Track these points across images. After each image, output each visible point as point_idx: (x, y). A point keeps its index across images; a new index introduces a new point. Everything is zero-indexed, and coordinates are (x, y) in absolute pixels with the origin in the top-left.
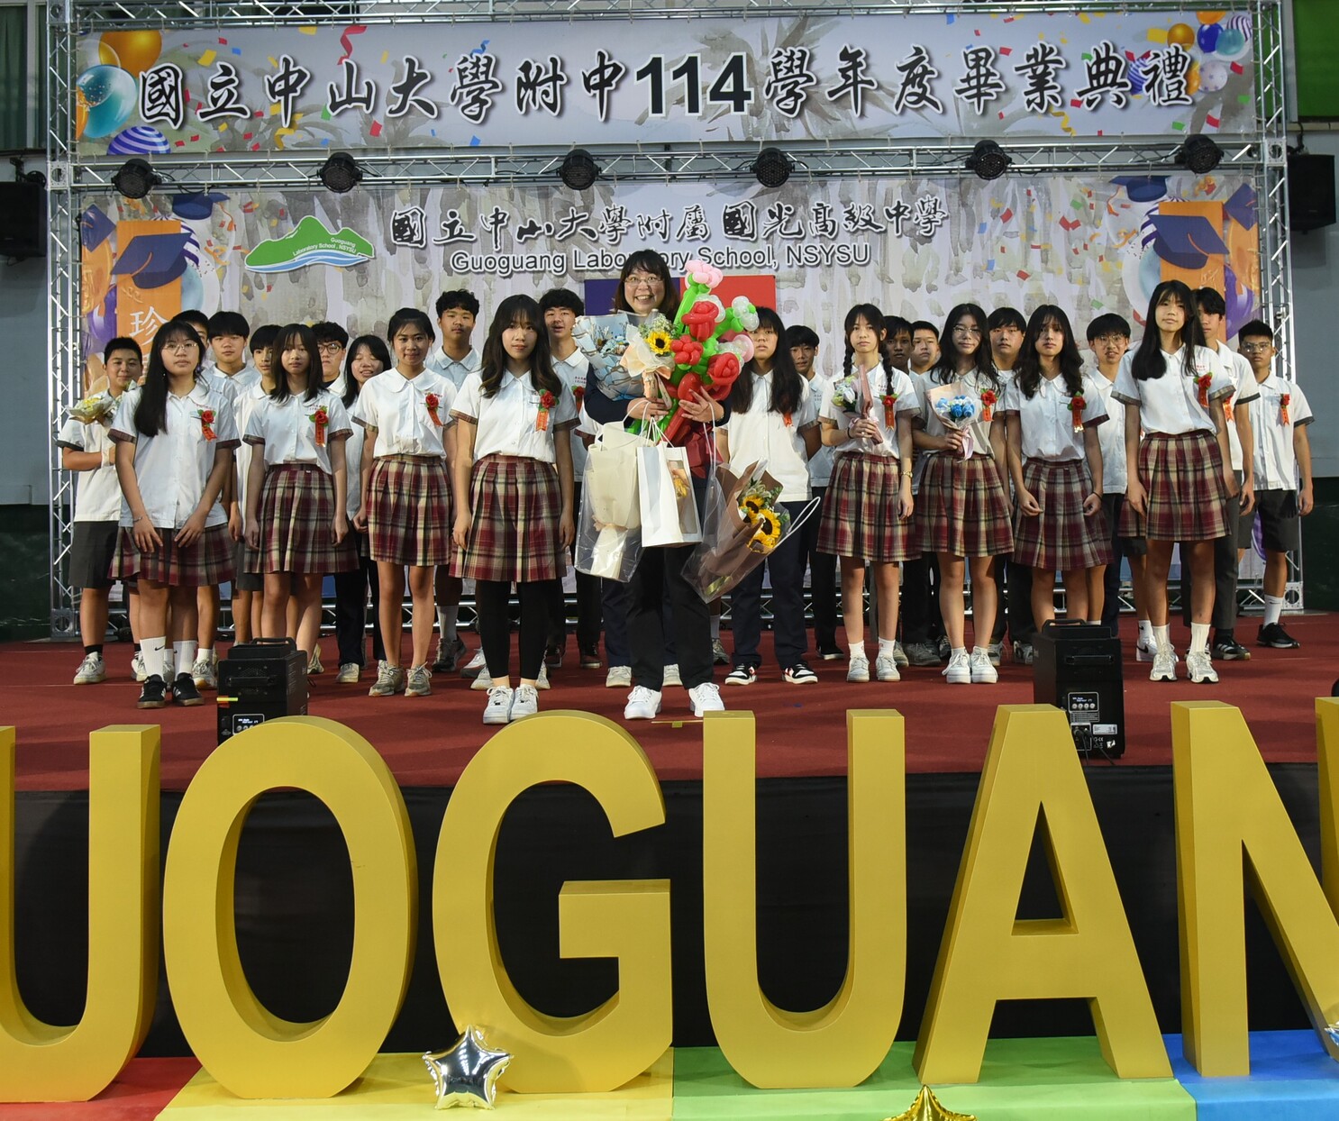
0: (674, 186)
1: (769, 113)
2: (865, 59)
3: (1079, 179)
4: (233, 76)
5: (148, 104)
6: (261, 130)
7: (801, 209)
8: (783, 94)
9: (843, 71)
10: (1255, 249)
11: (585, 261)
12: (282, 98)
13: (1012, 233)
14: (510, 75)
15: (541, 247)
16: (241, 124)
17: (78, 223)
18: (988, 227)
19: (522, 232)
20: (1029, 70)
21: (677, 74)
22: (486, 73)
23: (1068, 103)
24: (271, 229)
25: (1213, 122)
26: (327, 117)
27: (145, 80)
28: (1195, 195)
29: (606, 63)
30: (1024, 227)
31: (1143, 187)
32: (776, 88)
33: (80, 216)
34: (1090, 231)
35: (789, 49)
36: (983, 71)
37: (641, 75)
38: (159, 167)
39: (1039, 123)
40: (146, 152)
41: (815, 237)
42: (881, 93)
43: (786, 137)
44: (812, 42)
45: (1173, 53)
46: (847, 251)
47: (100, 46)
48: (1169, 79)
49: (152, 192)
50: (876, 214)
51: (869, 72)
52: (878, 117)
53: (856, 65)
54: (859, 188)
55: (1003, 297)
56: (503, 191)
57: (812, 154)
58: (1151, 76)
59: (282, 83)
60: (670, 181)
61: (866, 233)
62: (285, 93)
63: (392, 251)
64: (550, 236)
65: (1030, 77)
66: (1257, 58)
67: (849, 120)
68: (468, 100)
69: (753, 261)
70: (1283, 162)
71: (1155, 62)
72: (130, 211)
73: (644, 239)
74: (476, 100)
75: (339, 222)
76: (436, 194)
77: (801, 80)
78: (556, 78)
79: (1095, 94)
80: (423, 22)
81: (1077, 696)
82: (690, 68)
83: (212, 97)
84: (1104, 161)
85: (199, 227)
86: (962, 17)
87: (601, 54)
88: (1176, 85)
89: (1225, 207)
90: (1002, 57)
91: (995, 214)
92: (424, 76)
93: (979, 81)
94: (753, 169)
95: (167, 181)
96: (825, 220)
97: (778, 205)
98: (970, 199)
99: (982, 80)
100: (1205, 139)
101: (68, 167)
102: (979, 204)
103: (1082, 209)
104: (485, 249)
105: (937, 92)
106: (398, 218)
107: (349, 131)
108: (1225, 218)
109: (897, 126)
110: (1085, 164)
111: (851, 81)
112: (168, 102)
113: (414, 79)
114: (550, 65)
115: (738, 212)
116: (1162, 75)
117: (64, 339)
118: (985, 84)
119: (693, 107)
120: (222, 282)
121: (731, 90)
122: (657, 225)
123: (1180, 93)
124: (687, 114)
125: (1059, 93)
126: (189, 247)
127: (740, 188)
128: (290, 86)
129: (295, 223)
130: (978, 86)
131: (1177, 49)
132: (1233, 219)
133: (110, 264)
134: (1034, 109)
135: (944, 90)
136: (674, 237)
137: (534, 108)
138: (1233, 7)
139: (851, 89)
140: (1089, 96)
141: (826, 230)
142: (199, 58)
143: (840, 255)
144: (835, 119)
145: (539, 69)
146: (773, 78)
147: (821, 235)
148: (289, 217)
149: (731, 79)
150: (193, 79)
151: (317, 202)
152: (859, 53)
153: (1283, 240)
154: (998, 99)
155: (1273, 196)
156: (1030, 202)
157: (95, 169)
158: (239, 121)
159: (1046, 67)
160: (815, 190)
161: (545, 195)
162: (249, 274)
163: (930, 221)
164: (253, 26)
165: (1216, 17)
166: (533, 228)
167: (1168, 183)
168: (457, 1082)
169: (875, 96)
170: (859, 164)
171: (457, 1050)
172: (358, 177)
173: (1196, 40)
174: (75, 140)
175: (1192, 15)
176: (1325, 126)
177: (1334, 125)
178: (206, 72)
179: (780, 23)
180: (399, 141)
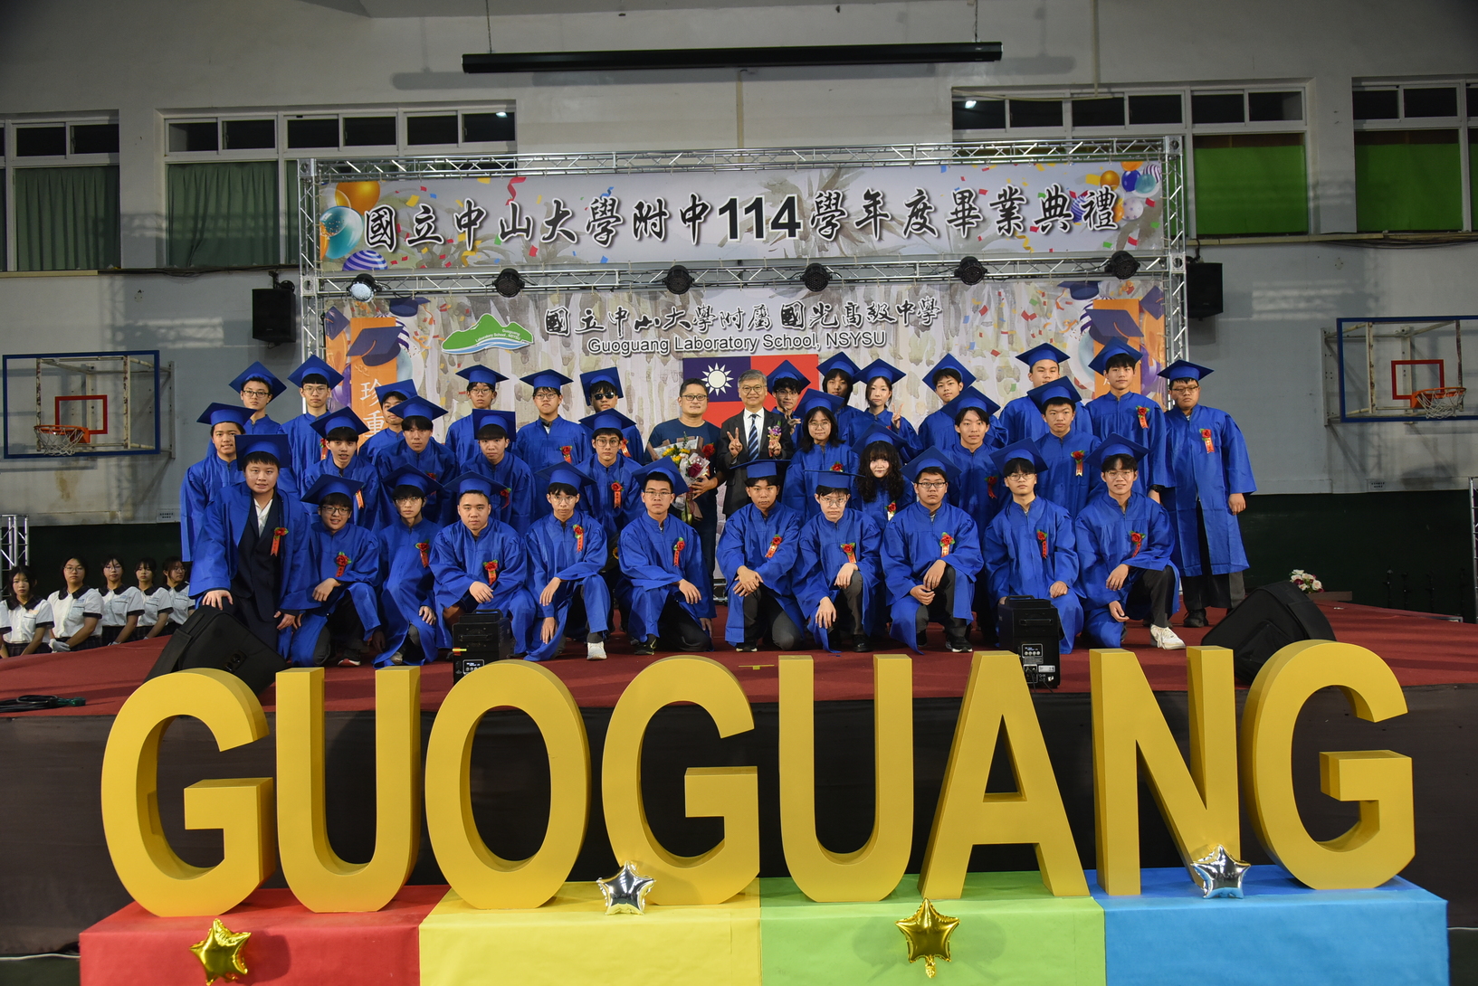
0: (746, 291)
1: (813, 237)
2: (882, 198)
3: (1036, 284)
4: (431, 214)
5: (371, 235)
6: (451, 252)
7: (836, 307)
8: (823, 224)
9: (867, 207)
10: (1162, 333)
11: (683, 344)
12: (466, 229)
13: (987, 323)
14: (629, 211)
15: (651, 335)
16: (438, 248)
17: (323, 319)
18: (970, 319)
19: (638, 324)
20: (1000, 205)
21: (748, 211)
22: (612, 210)
23: (1028, 229)
24: (460, 323)
25: (1133, 242)
26: (498, 242)
27: (368, 217)
28: (1119, 295)
29: (697, 202)
30: (996, 318)
31: (1081, 289)
32: (818, 220)
33: (324, 314)
34: (1043, 321)
35: (827, 192)
36: (967, 206)
37: (722, 211)
38: (379, 279)
39: (1007, 243)
40: (370, 268)
41: (846, 327)
42: (894, 222)
43: (826, 255)
44: (844, 187)
45: (1104, 192)
46: (869, 337)
47: (336, 192)
48: (1101, 211)
50: (890, 310)
51: (884, 209)
52: (892, 240)
53: (876, 203)
54: (878, 292)
55: (981, 369)
56: (624, 295)
57: (844, 267)
60: (743, 287)
61: (883, 324)
62: (468, 225)
63: (546, 339)
64: (658, 327)
65: (1001, 211)
66: (1165, 195)
67: (871, 242)
68: (599, 230)
69: (802, 344)
70: (1183, 270)
71: (1091, 199)
72: (359, 310)
73: (725, 329)
74: (604, 230)
75: (508, 318)
76: (577, 298)
77: (836, 214)
78: (661, 214)
79: (1047, 223)
80: (567, 173)
81: (1028, 646)
82: (757, 206)
83: (417, 229)
84: (1054, 271)
85: (409, 322)
86: (952, 167)
87: (693, 196)
88: (1106, 216)
89: (1142, 304)
90: (981, 196)
91: (975, 309)
92: (567, 213)
93: (964, 214)
94: (803, 279)
95: (385, 289)
96: (854, 315)
97: (820, 304)
98: (958, 298)
99: (967, 213)
100: (1126, 254)
101: (315, 280)
102: (964, 302)
103: (1038, 305)
104: (612, 336)
105: (934, 222)
106: (550, 314)
107: (514, 253)
108: (1141, 311)
109: (905, 246)
110: (1040, 273)
111: (872, 214)
112: (385, 233)
113: (561, 215)
114: (657, 204)
115: (792, 309)
116: (1096, 208)
118: (969, 216)
119: (759, 234)
120: (425, 362)
121: (787, 221)
122: (734, 319)
123: (1109, 221)
124: (755, 239)
125: (1021, 222)
126: (402, 336)
127: (793, 292)
128: (472, 220)
129: (477, 318)
130: (964, 217)
131: (1107, 189)
132: (1147, 312)
133: (346, 348)
134: (1003, 233)
135: (939, 220)
136: (746, 328)
137: (646, 235)
138: (1148, 158)
139: (872, 220)
140: (1043, 224)
141: (854, 322)
142: (407, 200)
143: (864, 339)
144: (861, 242)
145: (649, 207)
146: (816, 213)
147: (851, 326)
148: (473, 315)
149: (786, 213)
150: (403, 216)
151: (492, 303)
152: (878, 194)
153: (1183, 326)
154: (978, 226)
155: (1176, 294)
156: (1000, 301)
157: (333, 281)
158: (436, 246)
159: (1013, 203)
160: (847, 293)
161: (654, 298)
162: (444, 355)
163: (929, 315)
164: (445, 178)
165: (1135, 166)
166: (646, 321)
167: (1100, 286)
168: (620, 897)
169: (890, 226)
170: (878, 274)
171: (619, 877)
172: (521, 286)
173: (1121, 183)
174: (318, 259)
175: (1118, 164)
176: (1215, 242)
177: (1223, 241)
178: (412, 211)
179: (821, 172)
180: (550, 260)
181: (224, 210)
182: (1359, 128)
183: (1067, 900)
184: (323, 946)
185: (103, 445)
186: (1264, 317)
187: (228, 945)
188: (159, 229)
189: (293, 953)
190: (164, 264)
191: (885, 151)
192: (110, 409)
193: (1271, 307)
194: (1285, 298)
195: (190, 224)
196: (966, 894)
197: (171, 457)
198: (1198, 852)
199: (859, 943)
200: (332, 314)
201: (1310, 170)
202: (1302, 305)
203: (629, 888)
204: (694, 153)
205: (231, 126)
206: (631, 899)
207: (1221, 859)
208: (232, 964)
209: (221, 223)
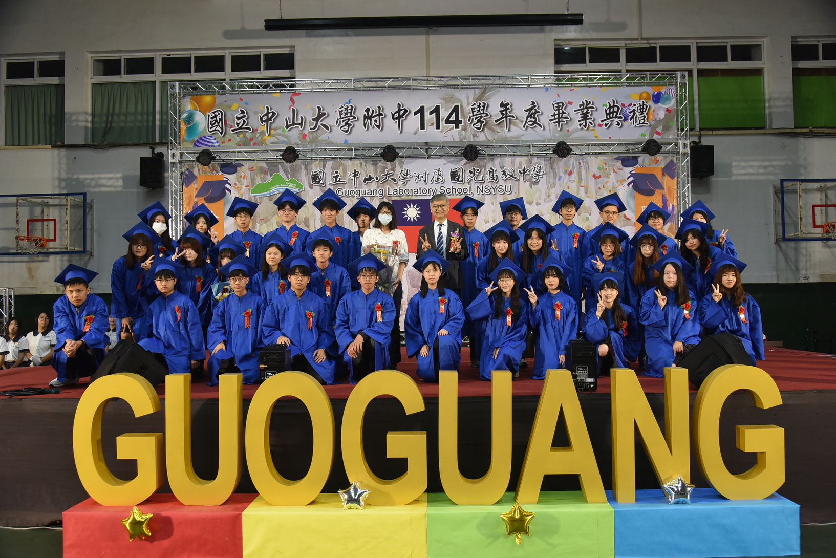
0: (429, 160)
1: (470, 129)
2: (511, 106)
3: (601, 158)
4: (245, 114)
5: (210, 126)
6: (257, 137)
7: (483, 170)
8: (476, 121)
9: (501, 112)
10: (675, 188)
11: (392, 192)
12: (266, 123)
13: (572, 180)
14: (361, 113)
15: (373, 186)
16: (249, 134)
17: (181, 175)
18: (562, 178)
19: (365, 180)
20: (580, 111)
21: (431, 113)
22: (351, 113)
23: (597, 125)
24: (261, 178)
25: (658, 133)
26: (284, 131)
27: (209, 116)
28: (650, 165)
29: (401, 108)
30: (577, 178)
31: (628, 161)
32: (473, 119)
33: (182, 173)
34: (605, 180)
35: (478, 102)
36: (561, 111)
37: (416, 113)
38: (214, 152)
39: (584, 133)
40: (209, 146)
41: (489, 182)
42: (517, 121)
43: (477, 139)
44: (488, 99)
45: (642, 104)
46: (502, 188)
47: (190, 102)
48: (640, 115)
49: (212, 163)
50: (515, 172)
51: (512, 113)
52: (516, 131)
53: (507, 109)
54: (508, 161)
56: (357, 162)
57: (488, 147)
58: (632, 114)
59: (266, 117)
60: (428, 158)
61: (510, 180)
62: (267, 121)
63: (311, 188)
64: (377, 182)
65: (581, 114)
66: (677, 106)
67: (504, 132)
68: (343, 124)
69: (462, 192)
70: (688, 150)
71: (634, 108)
72: (203, 171)
73: (417, 183)
74: (346, 124)
75: (289, 175)
76: (330, 164)
77: (483, 115)
78: (380, 114)
79: (608, 122)
80: (324, 91)
82: (437, 110)
83: (237, 123)
84: (612, 150)
85: (231, 178)
86: (552, 88)
87: (399, 104)
88: (643, 118)
89: (663, 170)
90: (569, 105)
91: (565, 172)
92: (325, 114)
93: (559, 116)
94: (463, 153)
95: (218, 158)
96: (493, 175)
97: (474, 168)
98: (555, 166)
100: (654, 141)
101: (177, 153)
102: (559, 168)
103: (602, 170)
104: (350, 187)
105: (541, 121)
106: (314, 173)
107: (293, 138)
108: (663, 174)
109: (524, 135)
110: (604, 151)
111: (505, 116)
112: (218, 125)
113: (321, 115)
114: (378, 109)
115: (456, 171)
116: (637, 113)
117: (176, 224)
118: (562, 117)
119: (438, 127)
121: (454, 119)
122: (422, 177)
123: (644, 121)
124: (435, 130)
125: (592, 121)
126: (227, 186)
127: (457, 161)
128: (269, 118)
129: (271, 176)
130: (559, 118)
132: (666, 175)
133: (195, 193)
134: (582, 128)
135: (544, 119)
136: (430, 182)
137: (371, 127)
138: (667, 84)
139: (505, 119)
140: (605, 122)
141: (493, 179)
142: (231, 107)
143: (499, 190)
144: (498, 132)
145: (373, 111)
146: (471, 115)
147: (491, 181)
148: (269, 173)
149: (454, 115)
150: (228, 115)
151: (280, 167)
152: (508, 104)
153: (688, 183)
154: (567, 123)
155: (684, 164)
156: (580, 167)
157: (187, 153)
158: (248, 133)
159: (588, 110)
160: (489, 162)
161: (375, 164)
162: (252, 197)
163: (538, 175)
164: (253, 93)
165: (660, 89)
166: (370, 178)
167: (639, 159)
168: (350, 500)
169: (515, 122)
170: (507, 151)
171: (350, 489)
172: (297, 156)
173: (651, 99)
174: (180, 141)
175: (650, 88)
176: (710, 132)
177: (715, 132)
178: (234, 113)
179: (475, 90)
180: (314, 141)
181: (124, 110)
182: (795, 66)
183: (595, 505)
184: (190, 522)
185: (54, 248)
186: (739, 178)
187: (141, 520)
188: (87, 121)
189: (175, 526)
190: (89, 142)
191: (513, 79)
192: (58, 227)
193: (743, 172)
194: (751, 167)
195: (105, 118)
196: (539, 502)
197: (91, 255)
198: (668, 479)
199: (480, 526)
200: (187, 173)
201: (767, 91)
202: (761, 171)
203: (355, 496)
204: (400, 79)
205: (129, 61)
206: (357, 501)
207: (679, 483)
208: (143, 530)
209: (122, 118)
